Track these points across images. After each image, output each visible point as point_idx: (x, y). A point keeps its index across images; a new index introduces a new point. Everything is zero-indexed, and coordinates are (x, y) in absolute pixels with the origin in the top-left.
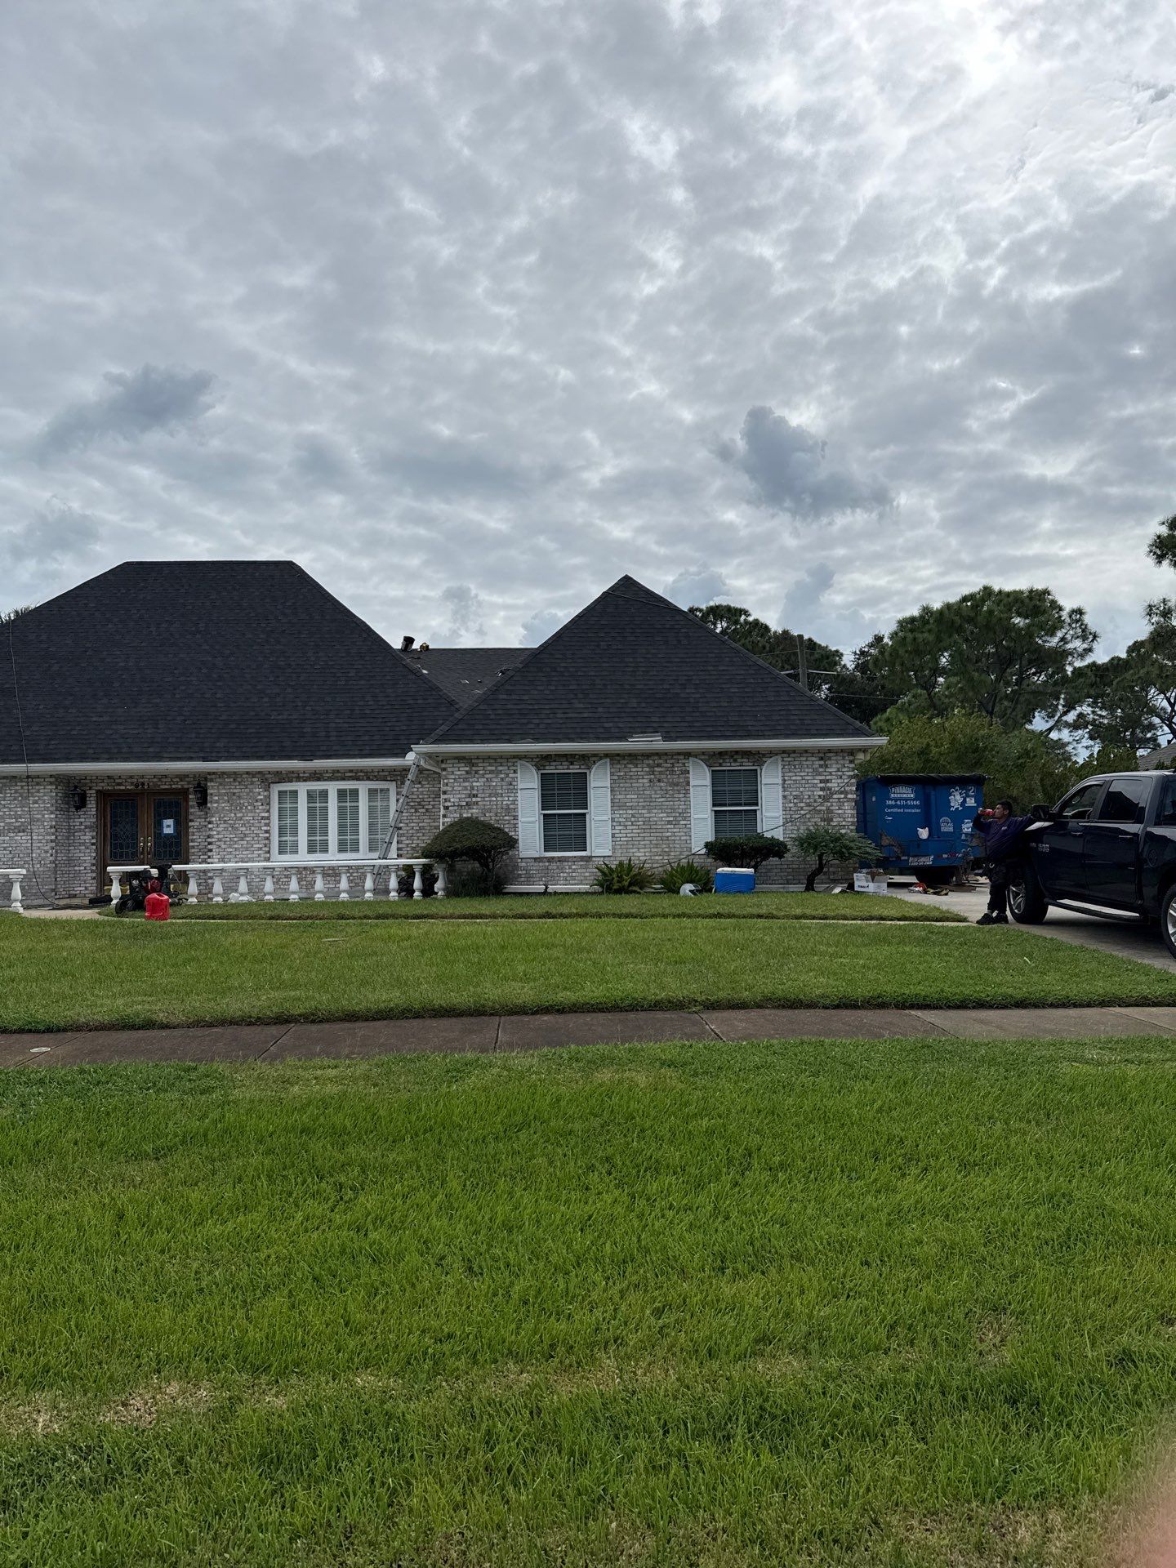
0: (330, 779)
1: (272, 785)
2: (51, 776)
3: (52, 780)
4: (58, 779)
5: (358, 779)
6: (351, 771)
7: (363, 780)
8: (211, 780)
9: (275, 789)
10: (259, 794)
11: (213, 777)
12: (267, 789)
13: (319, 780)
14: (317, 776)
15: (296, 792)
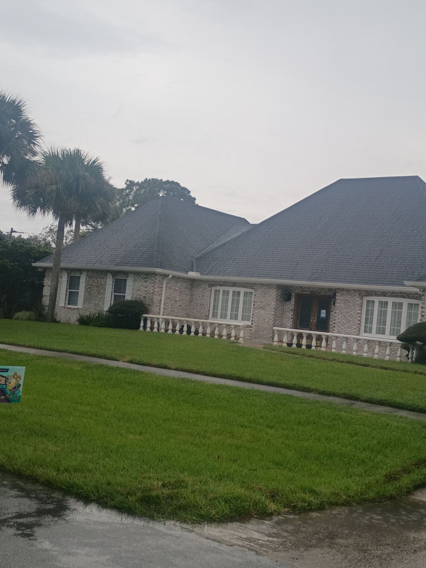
0: (390, 296)
1: (364, 297)
2: (276, 285)
3: (276, 287)
4: (279, 287)
5: (403, 297)
6: (401, 293)
7: (406, 298)
8: (338, 292)
9: (366, 299)
10: (358, 301)
11: (339, 290)
12: (362, 298)
13: (385, 296)
14: (384, 294)
15: (374, 301)
